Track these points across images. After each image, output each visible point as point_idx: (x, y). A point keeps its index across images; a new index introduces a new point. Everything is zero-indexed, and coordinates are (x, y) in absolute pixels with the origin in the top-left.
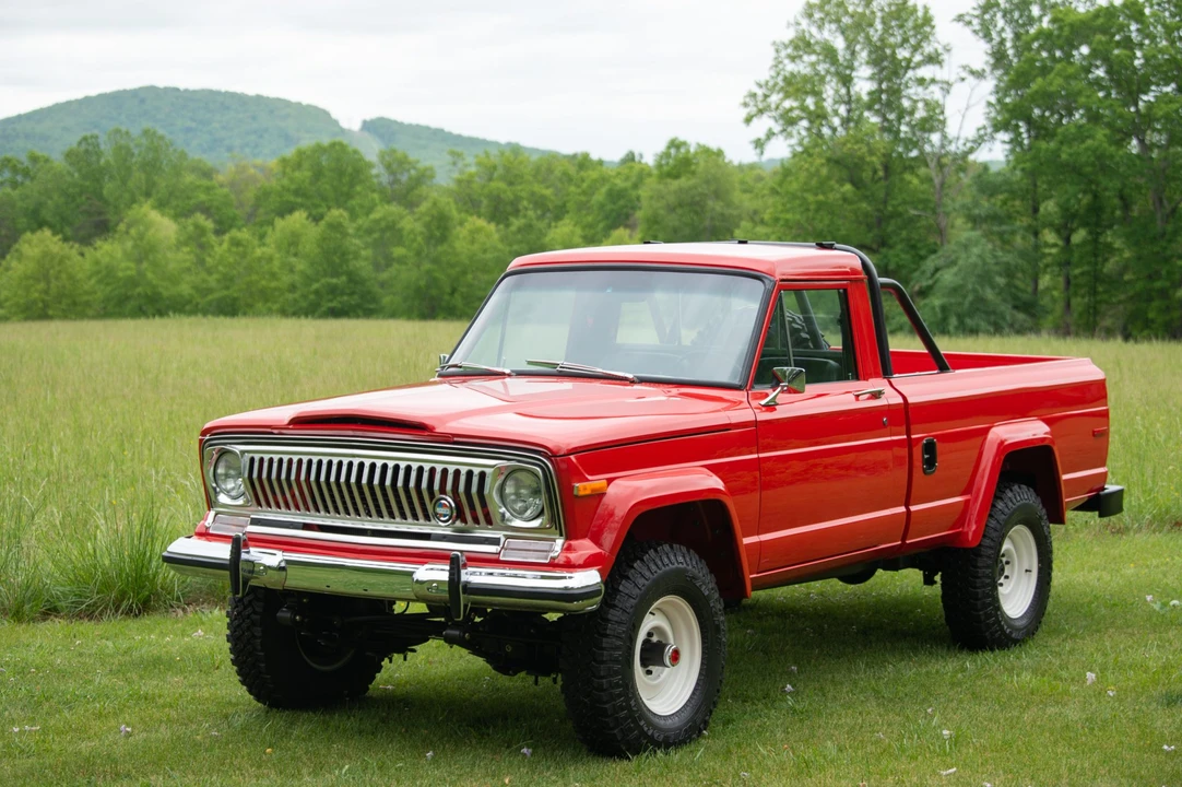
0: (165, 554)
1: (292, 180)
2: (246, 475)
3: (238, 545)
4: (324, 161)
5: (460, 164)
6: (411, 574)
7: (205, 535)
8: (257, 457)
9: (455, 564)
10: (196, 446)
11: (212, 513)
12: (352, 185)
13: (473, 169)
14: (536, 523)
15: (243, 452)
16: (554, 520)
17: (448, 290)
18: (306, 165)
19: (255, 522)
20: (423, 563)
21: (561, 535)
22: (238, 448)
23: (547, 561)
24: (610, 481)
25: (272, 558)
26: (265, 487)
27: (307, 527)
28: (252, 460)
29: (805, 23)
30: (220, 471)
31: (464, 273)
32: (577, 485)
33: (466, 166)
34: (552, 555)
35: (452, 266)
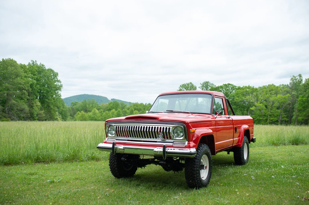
0: (97, 146)
2: (115, 130)
3: (114, 144)
6: (153, 150)
7: (106, 143)
8: (118, 126)
9: (164, 147)
10: (104, 124)
11: (107, 138)
14: (182, 138)
15: (114, 125)
16: (185, 137)
19: (117, 140)
20: (156, 147)
21: (187, 141)
22: (113, 125)
23: (184, 146)
24: (196, 129)
25: (121, 147)
26: (119, 133)
27: (128, 140)
28: (117, 127)
29: (180, 87)
30: (109, 129)
32: (191, 130)
34: (185, 145)
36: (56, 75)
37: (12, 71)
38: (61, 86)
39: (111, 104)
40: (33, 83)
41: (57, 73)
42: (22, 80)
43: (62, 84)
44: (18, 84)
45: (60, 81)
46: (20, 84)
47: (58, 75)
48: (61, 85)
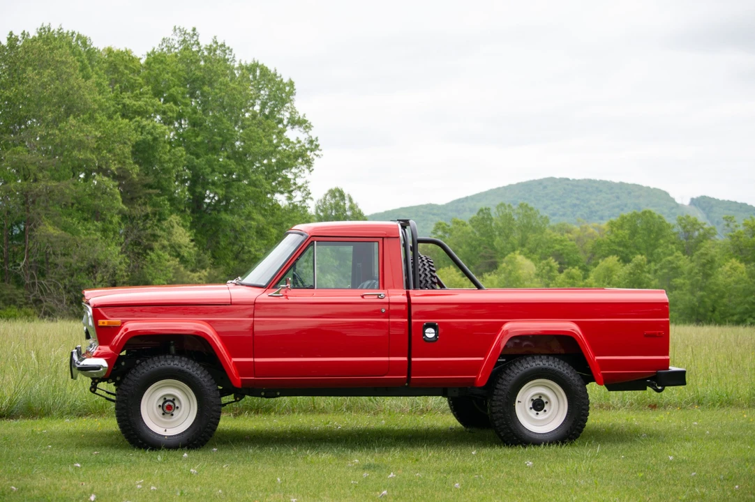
1: (617, 236)
4: (639, 223)
5: (732, 225)
12: (657, 240)
13: (741, 229)
17: (711, 309)
18: (626, 226)
31: (722, 297)
33: (736, 226)
35: (714, 292)
36: (281, 93)
37: (44, 86)
38: (314, 145)
39: (621, 227)
40: (155, 139)
41: (291, 84)
42: (89, 127)
43: (313, 133)
44: (73, 148)
45: (305, 121)
46: (80, 145)
47: (291, 93)
48: (311, 142)
